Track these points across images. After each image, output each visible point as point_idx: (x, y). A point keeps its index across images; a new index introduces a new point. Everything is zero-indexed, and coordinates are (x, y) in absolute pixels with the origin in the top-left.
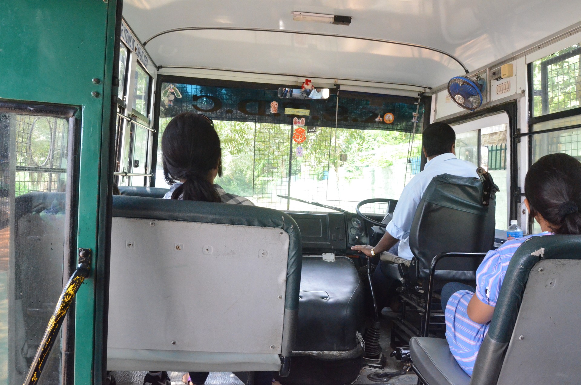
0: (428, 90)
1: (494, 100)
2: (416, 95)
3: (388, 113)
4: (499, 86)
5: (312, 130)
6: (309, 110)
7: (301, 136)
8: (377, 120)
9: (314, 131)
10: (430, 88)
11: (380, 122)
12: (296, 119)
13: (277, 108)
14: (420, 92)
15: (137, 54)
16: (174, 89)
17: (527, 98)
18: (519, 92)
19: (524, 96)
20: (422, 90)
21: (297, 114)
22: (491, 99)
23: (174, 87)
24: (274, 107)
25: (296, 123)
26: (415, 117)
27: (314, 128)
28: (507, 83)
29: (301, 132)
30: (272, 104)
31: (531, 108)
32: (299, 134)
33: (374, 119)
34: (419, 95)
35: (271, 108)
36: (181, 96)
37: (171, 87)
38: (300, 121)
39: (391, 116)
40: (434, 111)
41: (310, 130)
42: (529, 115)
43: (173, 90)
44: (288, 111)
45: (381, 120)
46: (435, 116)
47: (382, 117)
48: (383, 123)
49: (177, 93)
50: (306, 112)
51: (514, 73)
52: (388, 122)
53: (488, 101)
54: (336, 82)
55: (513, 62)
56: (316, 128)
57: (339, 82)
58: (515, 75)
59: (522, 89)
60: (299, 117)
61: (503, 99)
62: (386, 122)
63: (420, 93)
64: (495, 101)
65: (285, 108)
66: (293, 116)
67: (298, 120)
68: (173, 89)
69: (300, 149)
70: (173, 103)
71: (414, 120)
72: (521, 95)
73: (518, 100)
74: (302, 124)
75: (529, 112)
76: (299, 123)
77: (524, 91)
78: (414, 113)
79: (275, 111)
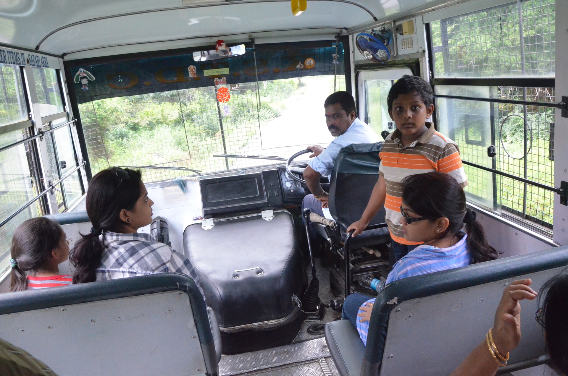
0: (345, 31)
1: (400, 54)
2: (332, 38)
3: (308, 59)
4: (403, 40)
5: (235, 88)
6: (228, 68)
7: (224, 95)
8: (298, 66)
9: (237, 88)
10: (346, 29)
11: (301, 69)
12: (216, 79)
13: (195, 72)
14: (336, 33)
15: (31, 65)
16: (86, 73)
17: (427, 59)
18: (420, 51)
19: (424, 56)
20: (338, 31)
21: (217, 74)
22: (398, 53)
23: (84, 70)
24: (193, 71)
25: (217, 84)
26: (335, 58)
27: (237, 85)
28: (409, 40)
29: (224, 92)
30: (190, 68)
31: (431, 68)
32: (223, 94)
33: (296, 66)
34: (335, 38)
35: (189, 73)
36: (94, 78)
37: (81, 71)
38: (222, 80)
39: (311, 60)
40: (353, 52)
41: (233, 88)
42: (431, 75)
43: (84, 74)
44: (207, 73)
45: (303, 66)
46: (354, 57)
47: (303, 63)
48: (305, 68)
49: (89, 76)
50: (226, 71)
51: (415, 32)
52: (310, 67)
53: (395, 54)
54: (250, 36)
55: (413, 19)
56: (238, 85)
57: (254, 35)
58: (416, 33)
59: (422, 49)
60: (220, 77)
61: (408, 55)
62: (308, 67)
63: (336, 35)
64: (402, 55)
65: (204, 71)
66: (213, 77)
67: (219, 80)
68: (84, 72)
69: (226, 109)
70: (88, 87)
71: (334, 62)
72: (422, 55)
73: (420, 59)
74: (223, 83)
75: (431, 72)
76: (221, 83)
77: (424, 51)
78: (334, 55)
79: (194, 75)
